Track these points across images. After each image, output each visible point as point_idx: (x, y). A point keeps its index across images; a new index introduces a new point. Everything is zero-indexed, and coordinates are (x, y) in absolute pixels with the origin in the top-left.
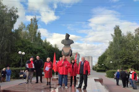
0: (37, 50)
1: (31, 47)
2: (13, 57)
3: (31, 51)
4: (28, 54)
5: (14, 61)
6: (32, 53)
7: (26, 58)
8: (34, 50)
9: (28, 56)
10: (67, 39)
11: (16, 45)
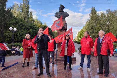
0: (29, 27)
1: (24, 24)
2: (7, 34)
3: (24, 28)
4: (21, 30)
5: (8, 37)
6: (25, 30)
7: (20, 34)
8: (27, 27)
9: (21, 32)
10: (61, 12)
11: (9, 22)
